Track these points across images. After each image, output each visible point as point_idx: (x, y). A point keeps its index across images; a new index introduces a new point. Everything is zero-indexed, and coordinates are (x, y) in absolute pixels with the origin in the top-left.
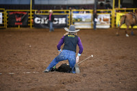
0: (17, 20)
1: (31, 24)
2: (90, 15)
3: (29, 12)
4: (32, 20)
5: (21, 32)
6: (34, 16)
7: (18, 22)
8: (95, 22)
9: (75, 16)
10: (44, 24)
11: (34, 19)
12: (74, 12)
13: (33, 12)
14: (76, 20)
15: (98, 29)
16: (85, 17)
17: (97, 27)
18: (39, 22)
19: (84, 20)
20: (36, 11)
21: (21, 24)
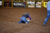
0: (7, 4)
1: (12, 6)
2: (34, 3)
3: (12, 1)
4: (12, 4)
5: (9, 8)
6: (14, 3)
8: (36, 5)
9: (28, 3)
10: (17, 6)
11: (13, 4)
13: (13, 1)
15: (37, 8)
16: (32, 3)
17: (36, 7)
20: (14, 1)
21: (9, 5)
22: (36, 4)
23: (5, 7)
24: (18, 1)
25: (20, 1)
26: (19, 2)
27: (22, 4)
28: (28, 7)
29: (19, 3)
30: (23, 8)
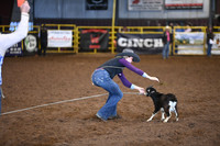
0: (93, 41)
1: (113, 48)
2: (202, 35)
3: (111, 30)
4: (114, 42)
5: (98, 59)
6: (118, 36)
7: (95, 44)
9: (178, 36)
10: (132, 48)
11: (116, 40)
13: (116, 30)
14: (181, 42)
15: (214, 55)
16: (194, 38)
17: (213, 52)
18: (125, 45)
19: (192, 42)
20: (120, 28)
21: (99, 47)
22: (211, 42)
23: (85, 54)
24: (136, 30)
25: (144, 30)
26: (142, 32)
27: (151, 40)
28: (176, 51)
29: (140, 36)
30: (154, 56)
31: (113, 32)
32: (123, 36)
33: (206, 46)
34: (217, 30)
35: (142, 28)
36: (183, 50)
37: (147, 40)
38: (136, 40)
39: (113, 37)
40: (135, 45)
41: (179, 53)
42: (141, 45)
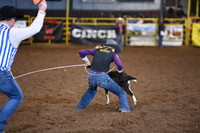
0: (47, 32)
3: (65, 21)
7: (49, 35)
8: (161, 37)
9: (131, 27)
12: (130, 22)
13: (70, 21)
14: (133, 34)
16: (146, 29)
17: (164, 43)
18: (78, 36)
19: (144, 33)
20: (74, 19)
21: (53, 38)
24: (90, 21)
25: (98, 21)
26: (95, 24)
28: (129, 42)
29: (93, 28)
31: (67, 23)
32: (77, 27)
33: (158, 37)
34: (168, 22)
35: (95, 19)
36: (136, 42)
37: (101, 31)
38: (89, 31)
39: (67, 28)
40: (89, 36)
41: (132, 44)
42: (94, 36)
